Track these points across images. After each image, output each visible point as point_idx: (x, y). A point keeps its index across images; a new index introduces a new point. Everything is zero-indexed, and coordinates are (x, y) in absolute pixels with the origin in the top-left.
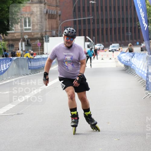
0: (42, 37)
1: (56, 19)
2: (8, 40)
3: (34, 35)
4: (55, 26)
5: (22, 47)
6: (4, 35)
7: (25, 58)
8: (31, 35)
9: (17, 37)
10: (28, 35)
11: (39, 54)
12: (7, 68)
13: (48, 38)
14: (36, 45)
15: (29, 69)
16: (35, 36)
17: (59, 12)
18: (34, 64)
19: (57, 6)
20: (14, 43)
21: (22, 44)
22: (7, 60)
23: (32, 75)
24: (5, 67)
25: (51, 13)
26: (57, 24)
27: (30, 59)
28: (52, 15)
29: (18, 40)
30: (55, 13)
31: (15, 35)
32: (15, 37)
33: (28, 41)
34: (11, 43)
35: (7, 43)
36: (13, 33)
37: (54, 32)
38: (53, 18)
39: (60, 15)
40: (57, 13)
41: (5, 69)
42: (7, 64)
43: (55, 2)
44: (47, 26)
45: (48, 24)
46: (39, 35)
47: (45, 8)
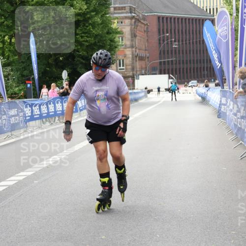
0: (134, 75)
1: (145, 60)
4: (144, 66)
8: (125, 74)
13: (138, 76)
16: (128, 75)
17: (148, 55)
19: (146, 50)
25: (140, 56)
26: (146, 65)
30: (144, 56)
37: (143, 71)
38: (143, 60)
39: (148, 58)
43: (144, 46)
44: (138, 67)
45: (138, 64)
46: (131, 74)
47: (136, 51)
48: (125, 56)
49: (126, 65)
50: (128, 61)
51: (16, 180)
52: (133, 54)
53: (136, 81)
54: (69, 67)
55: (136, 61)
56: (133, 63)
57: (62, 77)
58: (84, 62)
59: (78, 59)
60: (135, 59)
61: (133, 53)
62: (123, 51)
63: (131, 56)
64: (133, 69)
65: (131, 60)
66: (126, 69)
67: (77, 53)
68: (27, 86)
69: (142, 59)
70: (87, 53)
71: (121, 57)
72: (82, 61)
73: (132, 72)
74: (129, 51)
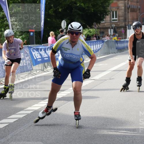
0: (126, 26)
1: (136, 12)
2: (100, 28)
3: (119, 24)
4: (135, 17)
5: (111, 32)
6: (98, 24)
7: (113, 40)
8: (118, 24)
9: (107, 26)
10: (115, 25)
11: (123, 39)
12: (100, 47)
13: (130, 26)
14: (121, 32)
15: (116, 49)
16: (121, 25)
17: (139, 7)
18: (120, 45)
19: (137, 2)
20: (104, 30)
21: (111, 31)
22: (100, 42)
23: (119, 53)
24: (99, 47)
25: (132, 7)
26: (137, 16)
27: (117, 42)
28: (133, 9)
29: (108, 28)
30: (136, 7)
31: (106, 24)
32: (105, 26)
33: (115, 29)
34: (102, 30)
35: (99, 30)
36: (104, 23)
38: (134, 12)
39: (139, 9)
40: (137, 8)
41: (99, 48)
42: (100, 45)
44: (130, 18)
45: (130, 16)
46: (123, 25)
47: (128, 4)
48: (118, 8)
49: (119, 17)
50: (121, 13)
51: (25, 114)
52: (125, 7)
53: (128, 31)
54: (68, 18)
55: (128, 12)
56: (125, 14)
57: (61, 26)
58: (80, 13)
59: (75, 10)
60: (127, 10)
61: (125, 5)
62: (116, 3)
63: (123, 8)
64: (125, 20)
65: (123, 11)
66: (119, 20)
67: (75, 5)
68: (30, 34)
69: (133, 10)
70: (84, 5)
71: (114, 9)
72: (79, 12)
73: (124, 23)
74: (122, 3)
